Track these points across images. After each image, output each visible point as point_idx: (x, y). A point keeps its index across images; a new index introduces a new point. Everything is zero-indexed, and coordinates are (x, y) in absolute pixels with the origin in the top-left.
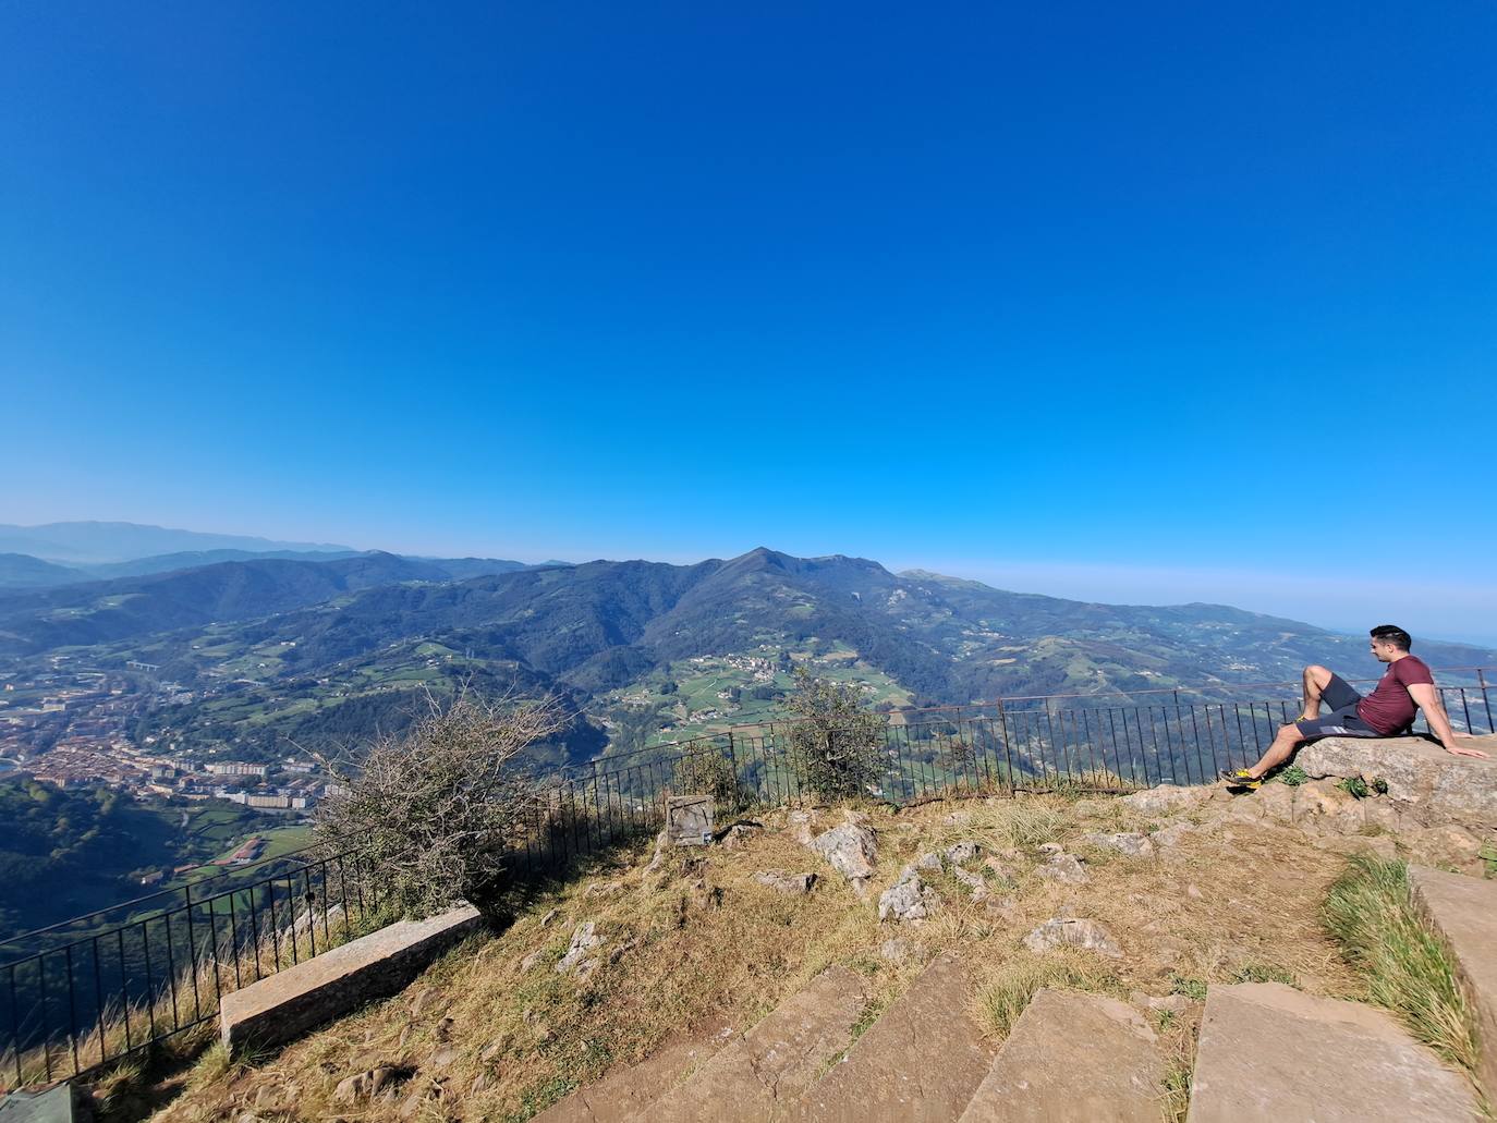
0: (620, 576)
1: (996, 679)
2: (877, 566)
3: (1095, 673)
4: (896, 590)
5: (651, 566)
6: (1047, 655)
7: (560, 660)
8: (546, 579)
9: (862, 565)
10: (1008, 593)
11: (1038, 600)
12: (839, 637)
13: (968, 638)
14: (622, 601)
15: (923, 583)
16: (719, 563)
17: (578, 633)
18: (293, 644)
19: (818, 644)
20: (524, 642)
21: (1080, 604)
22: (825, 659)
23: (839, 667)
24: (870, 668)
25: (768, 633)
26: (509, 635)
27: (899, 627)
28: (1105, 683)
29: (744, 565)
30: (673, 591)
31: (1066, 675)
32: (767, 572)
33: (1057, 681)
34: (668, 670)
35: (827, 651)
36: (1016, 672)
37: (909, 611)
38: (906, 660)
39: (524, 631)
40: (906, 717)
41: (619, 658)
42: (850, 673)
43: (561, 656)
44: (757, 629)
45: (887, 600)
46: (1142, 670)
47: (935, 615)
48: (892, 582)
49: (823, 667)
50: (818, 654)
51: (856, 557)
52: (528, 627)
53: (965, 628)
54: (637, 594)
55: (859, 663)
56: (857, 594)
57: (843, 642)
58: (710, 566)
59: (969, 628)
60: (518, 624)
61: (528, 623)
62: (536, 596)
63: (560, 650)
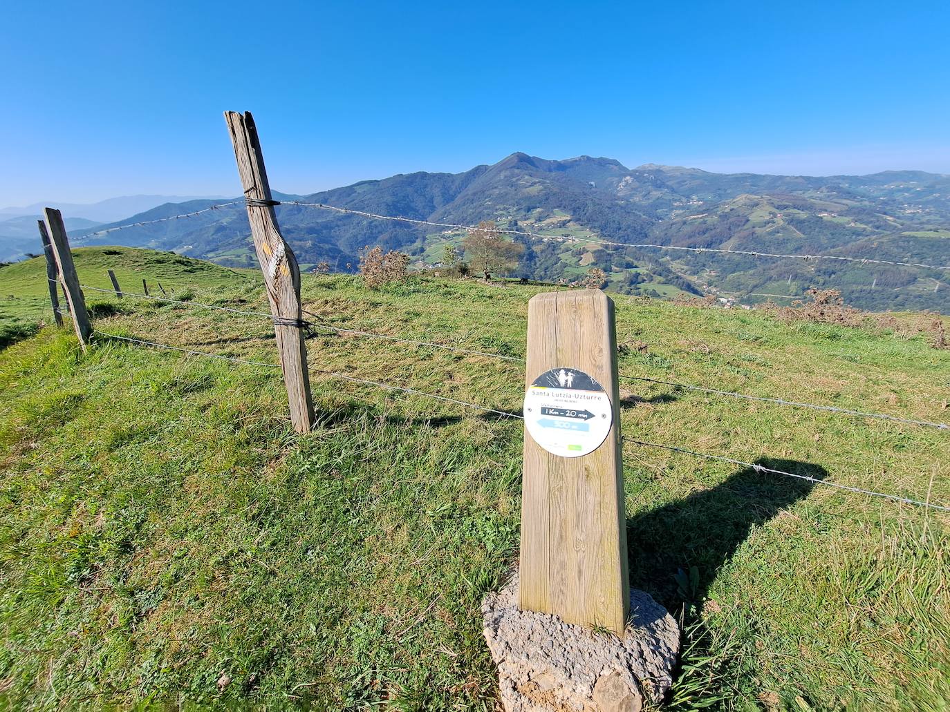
0: (410, 184)
1: (687, 229)
2: (616, 163)
3: (775, 216)
4: (625, 177)
5: (434, 176)
6: (735, 207)
7: (360, 242)
8: (359, 190)
9: (603, 163)
10: (721, 174)
11: (746, 177)
12: (559, 207)
13: (678, 208)
14: (411, 202)
15: (650, 172)
16: (486, 167)
17: (373, 224)
18: (191, 247)
19: (540, 213)
20: (338, 233)
21: (781, 177)
22: (543, 224)
23: (553, 228)
24: (579, 227)
25: (504, 209)
26: (325, 229)
27: (619, 202)
28: (782, 223)
29: (503, 166)
30: (451, 192)
31: (748, 220)
32: (518, 168)
33: (739, 226)
34: (424, 241)
35: (548, 216)
36: (704, 222)
37: (633, 192)
38: (614, 221)
39: (338, 226)
40: (594, 257)
41: (395, 237)
42: (562, 231)
43: (360, 240)
44: (498, 207)
45: (617, 187)
46: (820, 212)
47: (654, 193)
48: (624, 172)
49: (541, 229)
50: (539, 220)
51: (598, 157)
52: (339, 223)
53: (676, 201)
54: (424, 196)
55: (571, 223)
56: (592, 183)
57: (562, 210)
58: (479, 171)
59: (679, 200)
60: (333, 222)
61: (340, 220)
62: (349, 203)
63: (359, 236)
